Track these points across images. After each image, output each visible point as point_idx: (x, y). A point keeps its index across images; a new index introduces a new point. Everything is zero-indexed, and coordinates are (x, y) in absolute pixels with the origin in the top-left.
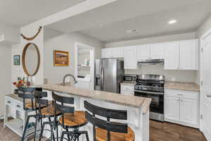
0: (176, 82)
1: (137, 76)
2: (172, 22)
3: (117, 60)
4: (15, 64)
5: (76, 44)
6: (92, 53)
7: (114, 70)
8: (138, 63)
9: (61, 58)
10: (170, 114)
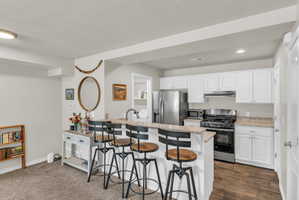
0: (250, 118)
1: (204, 111)
2: (241, 51)
3: (180, 92)
4: (67, 98)
5: (133, 74)
6: (149, 83)
7: (175, 104)
8: (206, 95)
9: (119, 92)
10: (242, 154)
